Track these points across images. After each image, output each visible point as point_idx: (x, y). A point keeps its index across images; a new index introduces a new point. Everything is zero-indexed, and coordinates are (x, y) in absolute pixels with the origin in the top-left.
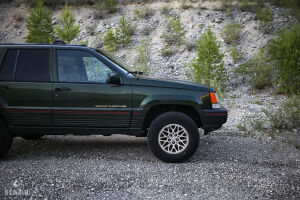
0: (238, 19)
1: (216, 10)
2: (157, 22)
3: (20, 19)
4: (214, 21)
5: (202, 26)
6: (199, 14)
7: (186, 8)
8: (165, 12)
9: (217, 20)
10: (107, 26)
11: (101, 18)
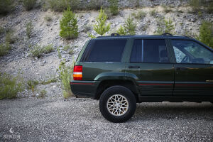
0: (207, 19)
1: (189, 13)
2: (149, 22)
3: (50, 20)
4: (190, 21)
5: (182, 24)
6: (178, 16)
7: (167, 11)
8: (153, 14)
9: (192, 20)
10: (114, 24)
11: (108, 19)
